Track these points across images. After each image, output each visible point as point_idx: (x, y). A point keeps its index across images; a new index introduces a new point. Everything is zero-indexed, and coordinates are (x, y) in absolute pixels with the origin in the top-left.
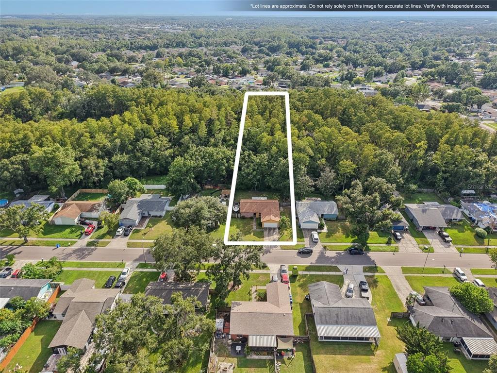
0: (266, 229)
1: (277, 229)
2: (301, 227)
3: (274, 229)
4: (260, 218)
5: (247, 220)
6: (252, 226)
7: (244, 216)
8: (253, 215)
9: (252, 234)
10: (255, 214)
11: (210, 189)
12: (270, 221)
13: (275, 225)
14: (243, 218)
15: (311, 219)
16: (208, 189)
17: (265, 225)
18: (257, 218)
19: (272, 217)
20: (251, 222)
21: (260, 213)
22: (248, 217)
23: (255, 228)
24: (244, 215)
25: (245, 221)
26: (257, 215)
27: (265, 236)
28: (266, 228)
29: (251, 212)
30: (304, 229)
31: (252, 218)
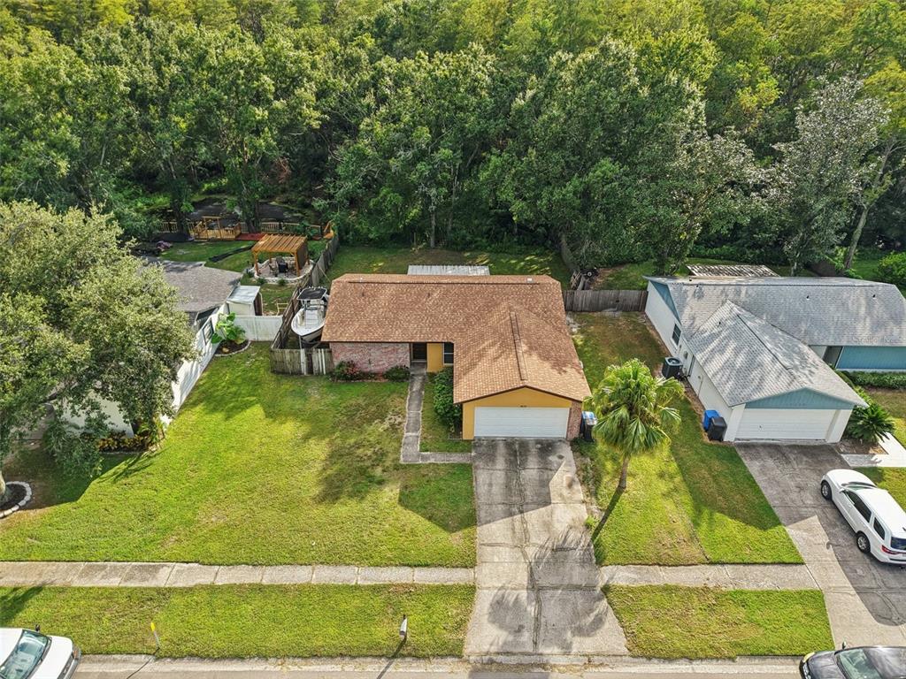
0: (488, 448)
1: (567, 452)
2: (729, 437)
3: (547, 448)
4: (448, 379)
5: (365, 387)
6: (394, 428)
7: (351, 364)
8: (403, 358)
9: (390, 493)
10: (419, 351)
11: (223, 240)
12: (520, 394)
13: (555, 423)
14: (348, 375)
15: (804, 381)
16: (214, 241)
17: (482, 423)
18: (432, 375)
19: (537, 371)
20: (394, 402)
21: (449, 347)
22: (373, 368)
23: (411, 446)
24: (355, 357)
25: (355, 395)
26: (434, 358)
27: (482, 514)
28: (492, 444)
29: (397, 336)
30: (748, 446)
31: (398, 376)
